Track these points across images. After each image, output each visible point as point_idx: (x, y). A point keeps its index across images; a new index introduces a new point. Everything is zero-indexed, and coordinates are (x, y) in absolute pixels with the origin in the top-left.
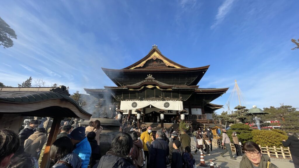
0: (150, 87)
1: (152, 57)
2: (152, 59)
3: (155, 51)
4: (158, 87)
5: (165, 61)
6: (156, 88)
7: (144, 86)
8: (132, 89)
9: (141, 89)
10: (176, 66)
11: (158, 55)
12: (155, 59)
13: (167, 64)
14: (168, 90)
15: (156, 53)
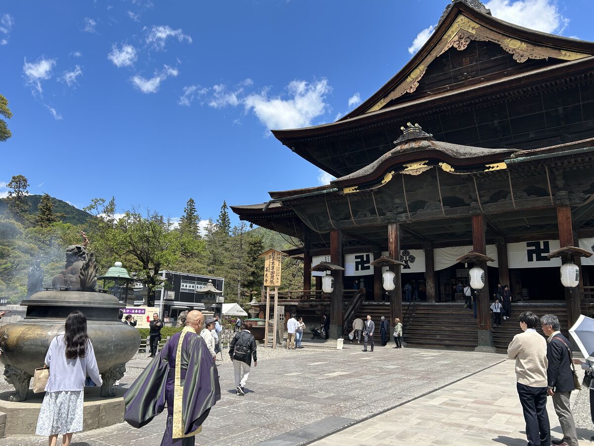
0: (416, 168)
1: (449, 40)
2: (452, 49)
3: (459, 13)
4: (446, 167)
5: (512, 45)
6: (440, 169)
7: (393, 172)
8: (354, 188)
9: (383, 182)
10: (563, 52)
11: (477, 26)
12: (462, 48)
13: (521, 53)
14: (491, 170)
15: (465, 19)
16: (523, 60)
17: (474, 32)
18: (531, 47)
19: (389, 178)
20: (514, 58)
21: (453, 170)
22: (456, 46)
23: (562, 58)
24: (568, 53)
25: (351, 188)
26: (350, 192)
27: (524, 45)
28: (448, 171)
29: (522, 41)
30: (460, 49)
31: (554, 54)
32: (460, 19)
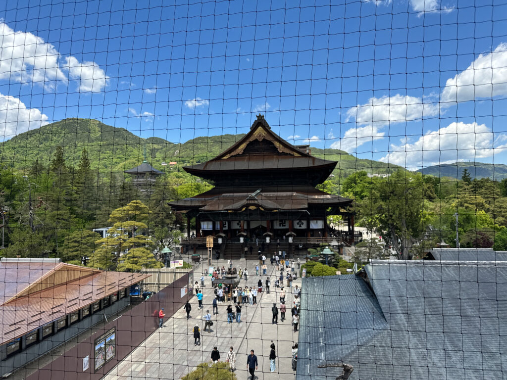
0: (252, 208)
2: (256, 140)
6: (260, 209)
13: (281, 149)
14: (274, 211)
15: (262, 129)
16: (281, 152)
17: (265, 135)
18: (284, 147)
19: (244, 209)
20: (278, 150)
23: (293, 154)
26: (230, 212)
29: (281, 144)
30: (259, 141)
31: (290, 152)
32: (260, 127)
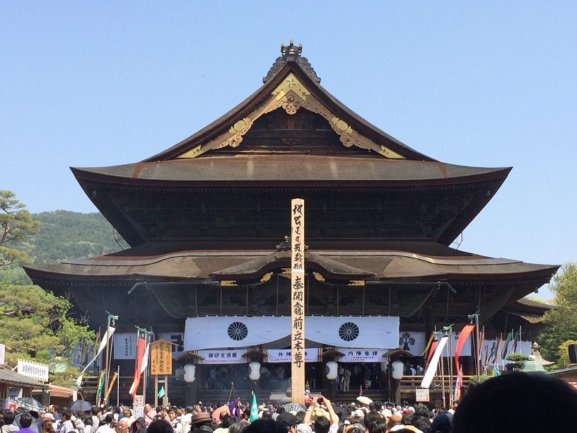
1: (279, 98)
2: (281, 110)
3: (291, 71)
4: (319, 277)
5: (340, 125)
7: (272, 273)
8: (232, 282)
9: (261, 280)
10: (383, 148)
11: (308, 93)
12: (291, 113)
13: (347, 137)
14: (353, 284)
15: (296, 81)
16: (349, 145)
17: (304, 98)
18: (356, 135)
19: (267, 277)
20: (341, 139)
21: (324, 280)
22: (284, 107)
23: (381, 152)
24: (387, 150)
25: (229, 282)
26: (227, 285)
27: (350, 130)
28: (320, 280)
29: (349, 125)
30: (289, 113)
31: (375, 147)
32: (291, 78)
